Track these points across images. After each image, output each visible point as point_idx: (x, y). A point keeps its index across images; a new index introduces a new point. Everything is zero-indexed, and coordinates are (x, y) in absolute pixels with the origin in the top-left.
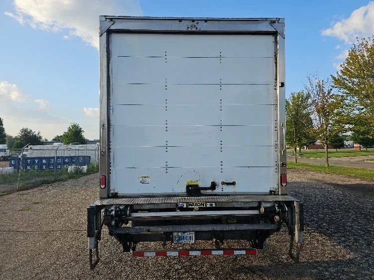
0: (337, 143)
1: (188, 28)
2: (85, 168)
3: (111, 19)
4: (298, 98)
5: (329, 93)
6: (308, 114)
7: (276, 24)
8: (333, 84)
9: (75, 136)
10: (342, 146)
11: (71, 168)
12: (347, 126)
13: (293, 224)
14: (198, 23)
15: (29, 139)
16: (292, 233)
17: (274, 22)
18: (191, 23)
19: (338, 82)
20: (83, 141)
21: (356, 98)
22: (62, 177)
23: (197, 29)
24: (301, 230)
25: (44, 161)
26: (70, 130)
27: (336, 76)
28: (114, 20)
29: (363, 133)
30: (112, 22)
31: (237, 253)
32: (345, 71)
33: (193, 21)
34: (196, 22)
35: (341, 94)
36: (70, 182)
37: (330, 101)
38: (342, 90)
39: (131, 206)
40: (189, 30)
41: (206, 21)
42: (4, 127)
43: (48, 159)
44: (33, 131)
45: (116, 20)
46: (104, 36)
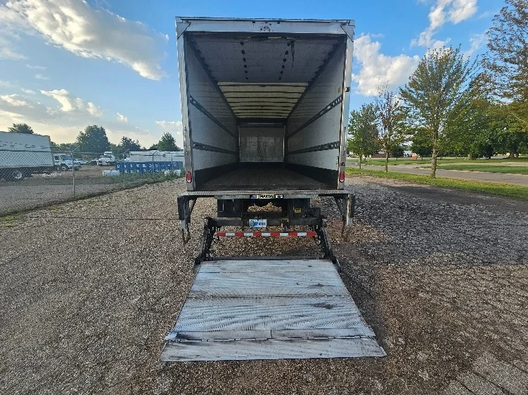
0: (398, 152)
1: (261, 29)
2: (179, 171)
3: (187, 21)
4: (368, 110)
5: (395, 106)
6: (375, 125)
7: (346, 27)
8: (400, 96)
9: (168, 144)
10: (401, 155)
11: (167, 172)
12: (408, 137)
13: (345, 213)
14: (271, 25)
15: (130, 146)
16: (344, 219)
17: (344, 24)
18: (265, 25)
19: (404, 94)
20: (176, 149)
21: (419, 110)
22: (159, 179)
23: (270, 30)
24: (351, 216)
25: (144, 166)
26: (163, 138)
27: (404, 89)
28: (189, 21)
29: (420, 143)
30: (187, 24)
31: (299, 234)
32: (413, 84)
33: (266, 22)
34: (269, 23)
35: (405, 106)
36: (166, 183)
37: (396, 113)
38: (408, 103)
40: (262, 31)
41: (279, 22)
42: (107, 136)
43: (147, 163)
44: (132, 140)
45: (191, 21)
46: (182, 38)
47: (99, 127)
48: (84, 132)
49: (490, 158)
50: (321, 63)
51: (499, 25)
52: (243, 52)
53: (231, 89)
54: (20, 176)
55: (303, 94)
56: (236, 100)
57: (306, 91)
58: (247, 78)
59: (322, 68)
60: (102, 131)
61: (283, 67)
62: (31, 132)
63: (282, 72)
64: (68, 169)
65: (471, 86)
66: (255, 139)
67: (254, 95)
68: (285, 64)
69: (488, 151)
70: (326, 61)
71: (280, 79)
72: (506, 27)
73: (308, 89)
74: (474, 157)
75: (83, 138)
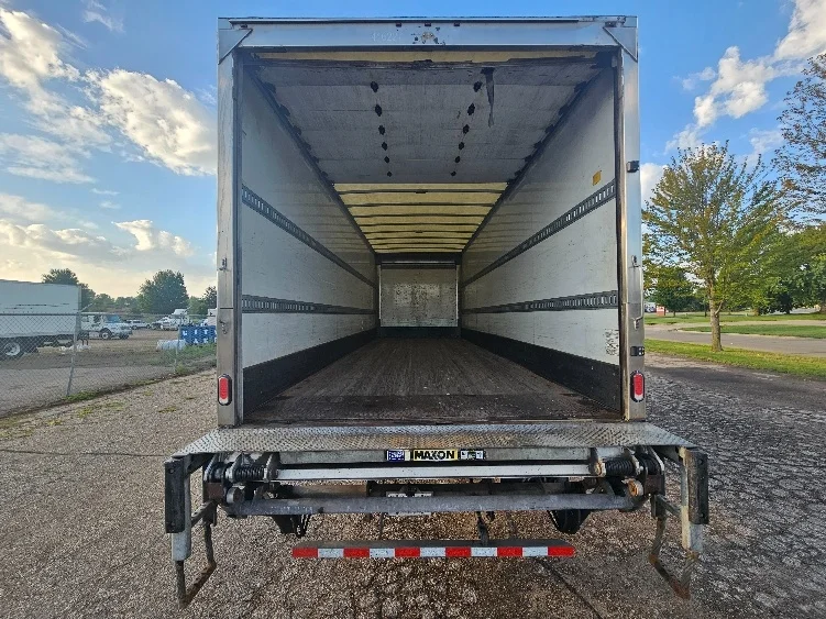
1: (416, 39)
3: (244, 25)
14: (438, 29)
17: (612, 25)
18: (424, 29)
23: (436, 40)
28: (249, 26)
30: (245, 32)
31: (528, 552)
33: (428, 23)
34: (434, 26)
39: (277, 455)
40: (419, 43)
41: (457, 23)
45: (255, 27)
46: (230, 61)
47: (175, 272)
48: (152, 280)
49: (788, 313)
50: (539, 135)
51: (798, 103)
52: (378, 110)
53: (363, 199)
54: (16, 351)
55: (495, 207)
56: (372, 221)
57: (501, 200)
58: (389, 172)
59: (540, 147)
60: (180, 279)
61: (461, 146)
62: (74, 282)
63: (458, 160)
64: (111, 336)
65: (757, 199)
66: (408, 288)
67: (405, 210)
68: (467, 139)
69: (784, 303)
70: (551, 130)
71: (453, 174)
72: (809, 106)
73: (505, 195)
74: (761, 311)
75: (149, 288)
